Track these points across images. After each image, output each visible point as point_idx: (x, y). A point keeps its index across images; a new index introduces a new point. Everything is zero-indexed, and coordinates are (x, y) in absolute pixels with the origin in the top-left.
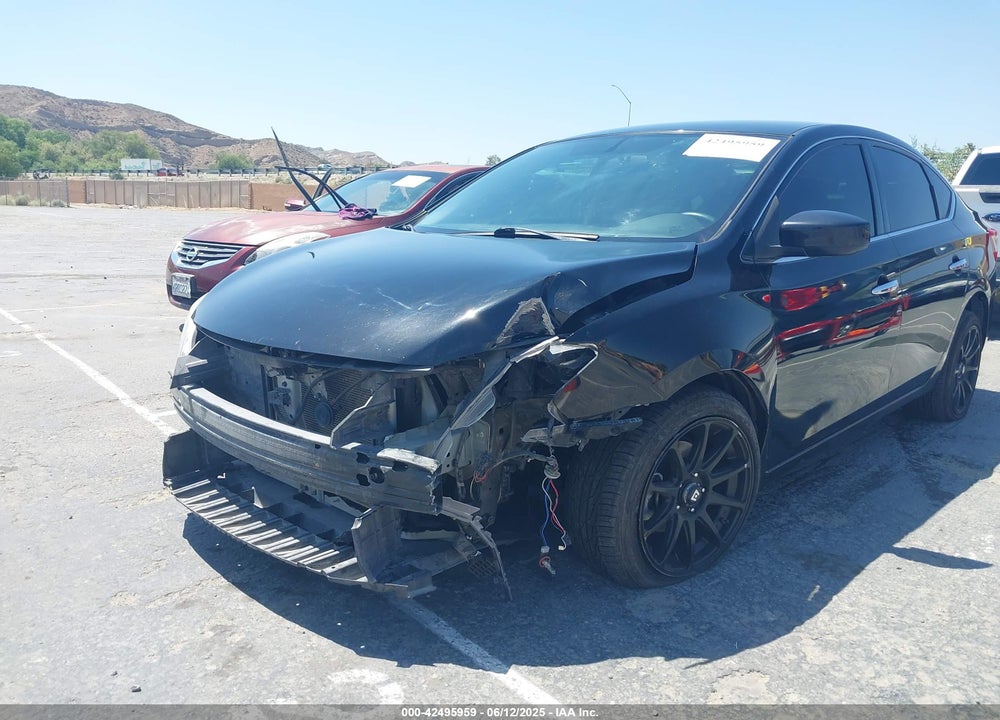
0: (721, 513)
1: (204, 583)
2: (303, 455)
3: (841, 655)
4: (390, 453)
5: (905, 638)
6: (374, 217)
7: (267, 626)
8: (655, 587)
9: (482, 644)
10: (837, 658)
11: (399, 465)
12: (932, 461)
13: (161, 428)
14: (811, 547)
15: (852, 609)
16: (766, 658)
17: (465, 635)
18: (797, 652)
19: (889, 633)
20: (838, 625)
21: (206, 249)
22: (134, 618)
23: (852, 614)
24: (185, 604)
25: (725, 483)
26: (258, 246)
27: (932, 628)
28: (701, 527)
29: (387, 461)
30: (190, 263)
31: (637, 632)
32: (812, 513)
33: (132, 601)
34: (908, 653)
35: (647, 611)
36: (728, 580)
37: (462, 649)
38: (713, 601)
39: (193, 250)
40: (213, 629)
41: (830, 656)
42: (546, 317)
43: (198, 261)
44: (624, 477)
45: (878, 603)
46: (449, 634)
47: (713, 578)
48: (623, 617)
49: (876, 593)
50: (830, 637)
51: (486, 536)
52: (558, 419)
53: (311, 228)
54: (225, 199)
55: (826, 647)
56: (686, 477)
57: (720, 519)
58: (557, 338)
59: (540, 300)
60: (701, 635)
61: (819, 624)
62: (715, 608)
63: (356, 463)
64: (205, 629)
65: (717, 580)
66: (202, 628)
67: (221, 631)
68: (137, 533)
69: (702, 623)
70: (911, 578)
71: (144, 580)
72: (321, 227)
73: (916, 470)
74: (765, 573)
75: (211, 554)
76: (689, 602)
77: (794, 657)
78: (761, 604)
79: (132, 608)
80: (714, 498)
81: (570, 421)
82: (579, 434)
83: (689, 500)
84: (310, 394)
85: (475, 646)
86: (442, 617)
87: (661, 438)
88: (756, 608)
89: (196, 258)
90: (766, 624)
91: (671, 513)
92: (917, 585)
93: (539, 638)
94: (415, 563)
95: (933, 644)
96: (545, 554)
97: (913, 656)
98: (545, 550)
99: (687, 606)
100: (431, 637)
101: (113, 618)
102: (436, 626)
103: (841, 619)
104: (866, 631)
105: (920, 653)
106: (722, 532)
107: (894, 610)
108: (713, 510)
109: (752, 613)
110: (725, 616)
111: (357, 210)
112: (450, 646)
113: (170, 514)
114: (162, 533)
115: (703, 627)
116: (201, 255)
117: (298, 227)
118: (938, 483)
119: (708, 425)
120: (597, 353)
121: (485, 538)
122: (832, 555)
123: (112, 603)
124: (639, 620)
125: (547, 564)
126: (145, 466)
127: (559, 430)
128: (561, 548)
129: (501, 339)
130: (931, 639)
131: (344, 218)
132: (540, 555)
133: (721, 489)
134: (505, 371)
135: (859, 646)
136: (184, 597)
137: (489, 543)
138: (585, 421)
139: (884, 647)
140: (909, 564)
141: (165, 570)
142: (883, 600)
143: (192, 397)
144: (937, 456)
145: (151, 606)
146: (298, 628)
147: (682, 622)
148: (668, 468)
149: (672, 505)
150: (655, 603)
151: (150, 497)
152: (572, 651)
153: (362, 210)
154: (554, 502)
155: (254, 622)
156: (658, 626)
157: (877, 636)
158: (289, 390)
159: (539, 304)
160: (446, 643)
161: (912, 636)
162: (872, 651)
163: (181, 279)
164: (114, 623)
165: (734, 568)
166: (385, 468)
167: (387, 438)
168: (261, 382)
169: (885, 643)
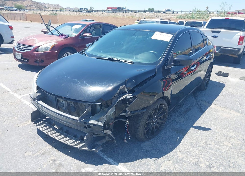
0: (160, 123)
1: (46, 147)
2: (71, 121)
3: (185, 155)
4: (92, 122)
5: (197, 150)
6: (68, 37)
7: (64, 158)
8: (147, 141)
9: (112, 159)
10: (185, 156)
11: (94, 125)
12: (201, 102)
13: (22, 101)
14: (177, 128)
15: (187, 143)
16: (171, 157)
17: (109, 157)
18: (177, 155)
19: (194, 149)
20: (184, 147)
21: (24, 46)
22: (32, 159)
23: (187, 144)
24: (43, 154)
25: (161, 118)
26: (39, 46)
27: (202, 147)
28: (156, 127)
29: (91, 124)
30: (21, 50)
31: (144, 153)
32: (177, 118)
33: (30, 154)
34: (198, 153)
35: (146, 147)
36: (161, 138)
37: (108, 160)
38: (159, 143)
39: (21, 47)
40: (52, 160)
41: (183, 156)
42: (126, 89)
43: (22, 50)
44: (142, 121)
45: (192, 141)
46: (105, 157)
47: (158, 137)
48: (141, 149)
49: (191, 139)
50: (183, 151)
51: (113, 136)
52: (129, 111)
53: (52, 41)
54: (19, 18)
55: (182, 153)
56: (153, 117)
57: (160, 124)
58: (128, 94)
59: (125, 86)
60: (158, 152)
61: (181, 148)
62: (160, 145)
63: (84, 124)
64: (50, 160)
65: (159, 138)
66: (49, 160)
67: (54, 160)
68: (26, 134)
69: (157, 149)
70: (198, 134)
71: (31, 148)
72: (55, 41)
73: (198, 105)
74: (169, 135)
75: (46, 139)
76: (154, 144)
77: (176, 156)
78: (169, 143)
79: (31, 156)
80: (159, 121)
81: (131, 112)
82: (133, 114)
83: (154, 122)
84: (69, 105)
85: (111, 159)
86: (102, 152)
87: (149, 112)
88: (168, 145)
89: (22, 49)
90: (170, 148)
91: (150, 125)
92: (199, 136)
93: (124, 156)
94: (97, 143)
95: (203, 151)
96: (126, 139)
97: (199, 154)
98: (125, 138)
99: (154, 145)
100: (101, 158)
101: (27, 159)
102: (102, 155)
103: (185, 146)
104: (190, 149)
105: (200, 153)
106: (160, 127)
107: (195, 143)
108: (158, 123)
109: (167, 146)
110: (162, 147)
111: (64, 36)
112: (105, 160)
113: (33, 128)
114: (32, 134)
115: (158, 151)
116: (23, 48)
117: (49, 41)
118: (202, 108)
119: (158, 107)
120: (137, 97)
121: (112, 136)
122: (182, 129)
123: (25, 155)
124: (144, 150)
125: (126, 141)
126: (22, 113)
127: (129, 113)
128: (129, 138)
129: (116, 95)
130: (202, 149)
131: (61, 38)
132: (124, 139)
133: (160, 119)
134: (117, 102)
135: (189, 153)
136: (43, 152)
137: (113, 137)
138: (134, 111)
139: (193, 152)
140: (197, 131)
141: (36, 144)
142: (192, 140)
143: (38, 103)
144: (202, 100)
145: (35, 155)
146: (71, 158)
147: (153, 149)
148: (150, 117)
149: (151, 124)
150: (147, 145)
151: (26, 122)
152: (132, 159)
153: (65, 36)
154: (127, 128)
155: (61, 157)
156: (149, 151)
157: (192, 150)
158: (64, 103)
159: (124, 86)
160: (105, 159)
161: (199, 149)
162: (191, 154)
163: (18, 54)
164: (28, 160)
165: (162, 134)
166: (91, 125)
167: (90, 118)
168: (55, 99)
169: (193, 151)
